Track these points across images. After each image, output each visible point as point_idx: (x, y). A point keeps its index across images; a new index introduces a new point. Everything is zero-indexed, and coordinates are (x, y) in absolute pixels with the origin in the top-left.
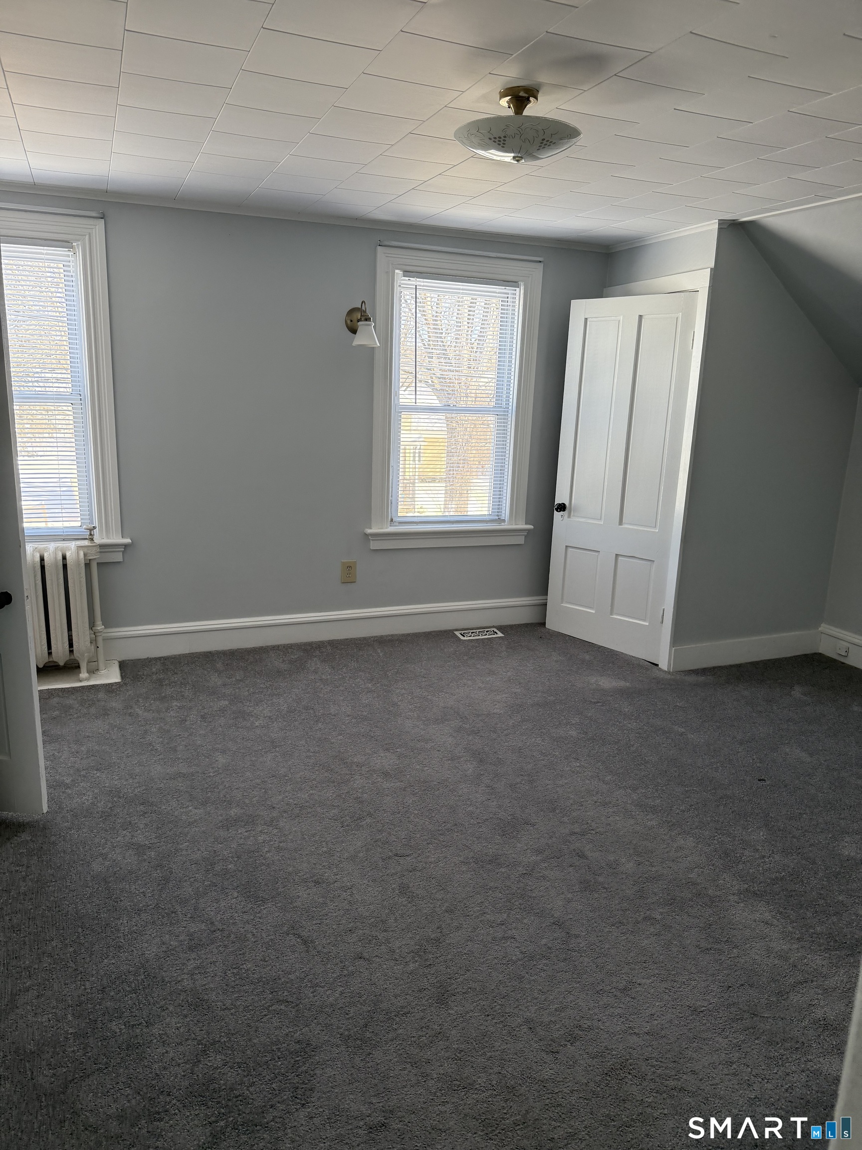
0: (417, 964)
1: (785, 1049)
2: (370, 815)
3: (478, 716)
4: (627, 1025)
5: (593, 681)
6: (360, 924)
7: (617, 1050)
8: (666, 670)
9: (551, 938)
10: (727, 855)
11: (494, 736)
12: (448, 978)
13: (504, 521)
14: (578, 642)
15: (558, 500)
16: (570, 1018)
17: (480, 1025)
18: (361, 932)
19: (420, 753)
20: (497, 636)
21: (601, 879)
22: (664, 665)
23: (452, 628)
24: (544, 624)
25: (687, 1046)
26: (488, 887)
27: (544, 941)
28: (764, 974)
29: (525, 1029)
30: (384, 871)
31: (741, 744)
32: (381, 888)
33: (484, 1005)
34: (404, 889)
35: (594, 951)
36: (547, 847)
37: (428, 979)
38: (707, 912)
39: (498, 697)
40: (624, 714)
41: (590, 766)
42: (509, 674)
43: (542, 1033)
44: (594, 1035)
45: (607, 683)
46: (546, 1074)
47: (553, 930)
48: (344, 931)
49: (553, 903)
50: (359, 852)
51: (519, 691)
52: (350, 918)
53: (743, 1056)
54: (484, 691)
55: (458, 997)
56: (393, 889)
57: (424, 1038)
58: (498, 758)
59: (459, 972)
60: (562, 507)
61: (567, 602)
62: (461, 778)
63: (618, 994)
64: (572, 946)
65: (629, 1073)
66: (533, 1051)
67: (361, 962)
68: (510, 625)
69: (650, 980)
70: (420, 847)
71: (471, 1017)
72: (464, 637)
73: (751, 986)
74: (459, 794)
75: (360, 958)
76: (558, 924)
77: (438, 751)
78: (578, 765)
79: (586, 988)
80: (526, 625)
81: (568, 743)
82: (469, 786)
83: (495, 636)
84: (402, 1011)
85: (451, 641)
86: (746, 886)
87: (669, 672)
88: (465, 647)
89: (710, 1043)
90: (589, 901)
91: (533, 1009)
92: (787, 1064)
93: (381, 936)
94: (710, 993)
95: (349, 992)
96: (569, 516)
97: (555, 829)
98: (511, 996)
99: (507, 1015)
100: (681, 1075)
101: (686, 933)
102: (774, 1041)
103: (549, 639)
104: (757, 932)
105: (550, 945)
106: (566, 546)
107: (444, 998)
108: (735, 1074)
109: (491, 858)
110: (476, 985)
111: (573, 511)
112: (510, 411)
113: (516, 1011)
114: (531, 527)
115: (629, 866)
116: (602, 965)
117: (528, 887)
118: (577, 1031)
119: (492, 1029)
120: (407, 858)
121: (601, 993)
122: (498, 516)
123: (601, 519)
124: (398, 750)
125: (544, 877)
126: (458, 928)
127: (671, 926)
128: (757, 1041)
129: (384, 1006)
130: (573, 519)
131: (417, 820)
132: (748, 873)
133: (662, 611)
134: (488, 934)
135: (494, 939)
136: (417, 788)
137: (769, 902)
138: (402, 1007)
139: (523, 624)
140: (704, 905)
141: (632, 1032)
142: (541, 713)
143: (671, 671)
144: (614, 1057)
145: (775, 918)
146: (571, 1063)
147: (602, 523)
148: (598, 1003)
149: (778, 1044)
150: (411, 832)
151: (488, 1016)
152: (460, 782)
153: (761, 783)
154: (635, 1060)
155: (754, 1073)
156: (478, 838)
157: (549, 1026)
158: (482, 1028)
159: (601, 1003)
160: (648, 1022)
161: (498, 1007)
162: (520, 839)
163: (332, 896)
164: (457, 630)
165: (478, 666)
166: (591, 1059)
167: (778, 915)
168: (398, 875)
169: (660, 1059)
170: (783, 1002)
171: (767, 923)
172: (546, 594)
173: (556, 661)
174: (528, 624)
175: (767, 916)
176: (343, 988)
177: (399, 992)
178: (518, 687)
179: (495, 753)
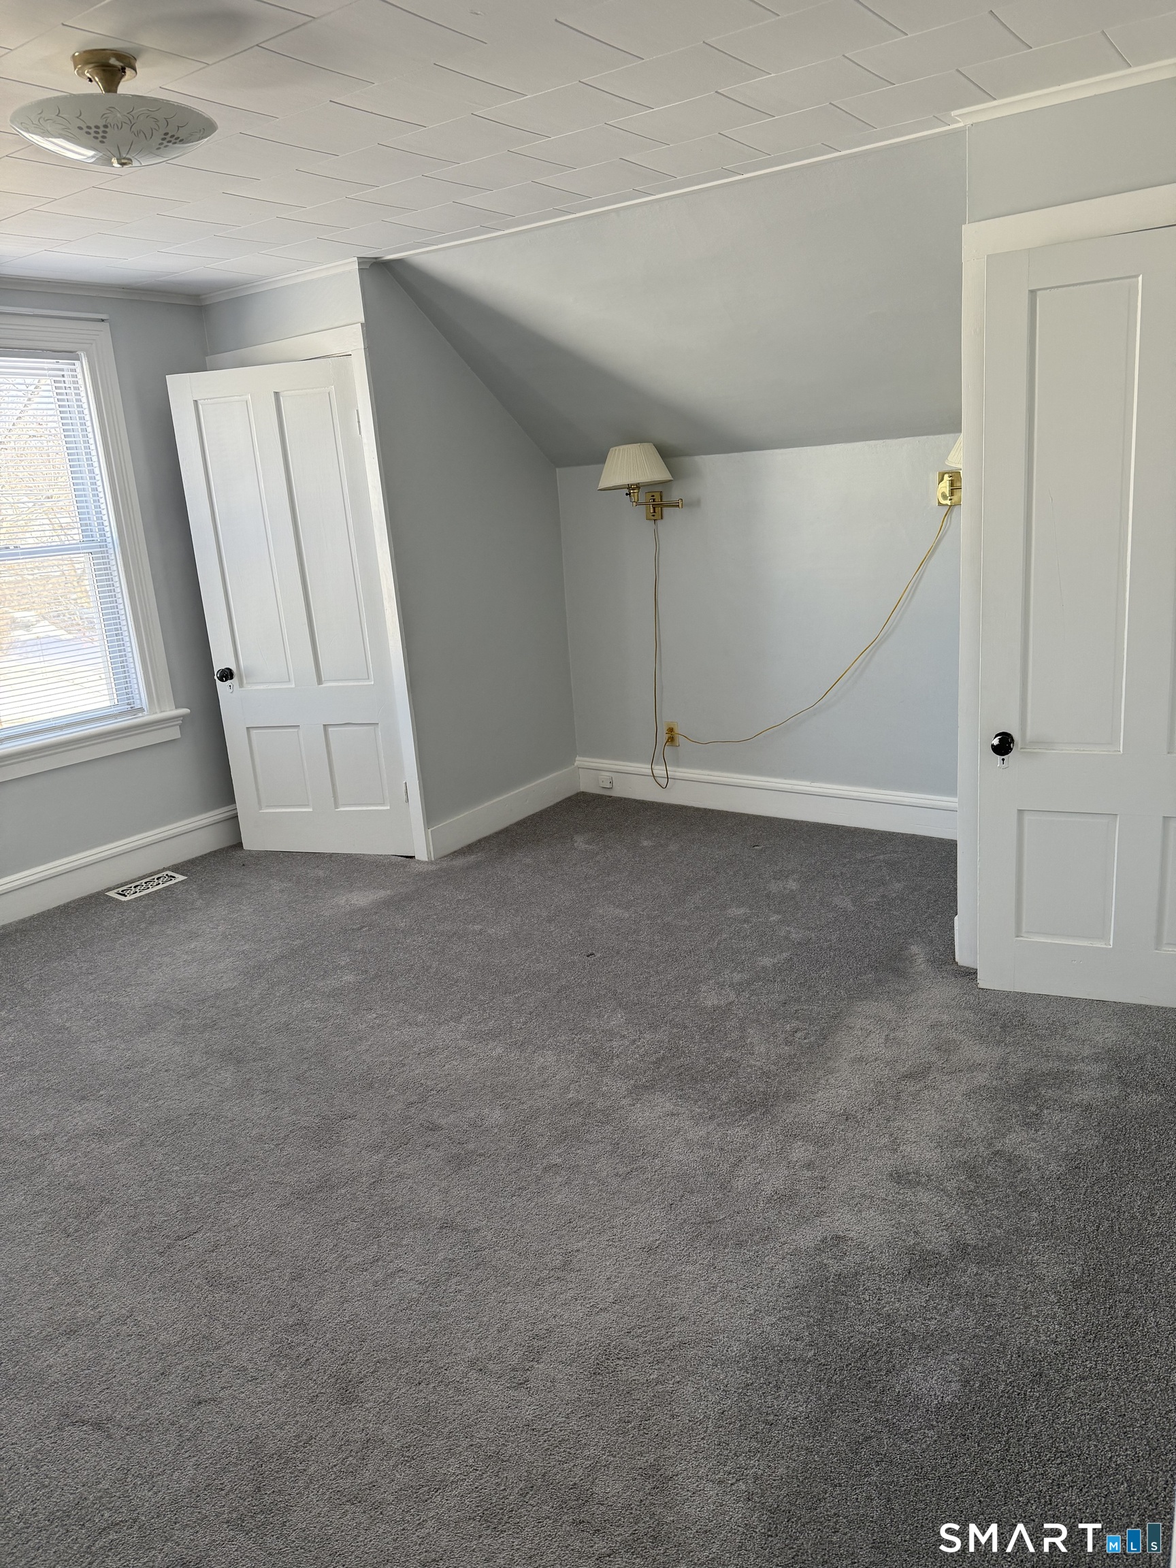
0: (287, 1368)
1: (757, 1244)
2: (104, 1201)
3: (203, 1001)
4: (588, 1306)
5: (343, 901)
6: (174, 1357)
7: (592, 1339)
8: (427, 860)
9: (448, 1247)
10: (597, 1055)
11: (241, 1021)
12: (342, 1365)
13: (142, 710)
14: (299, 857)
15: (218, 666)
16: (520, 1333)
17: (416, 1400)
18: (180, 1367)
19: (139, 1085)
20: (176, 881)
21: (471, 1146)
22: (422, 855)
23: (100, 890)
24: (239, 845)
25: (662, 1294)
26: (334, 1222)
27: (441, 1256)
28: (697, 1173)
29: (473, 1375)
30: (171, 1269)
31: (549, 921)
32: (178, 1294)
33: (407, 1374)
34: (213, 1281)
35: (506, 1237)
36: (386, 1137)
37: (315, 1380)
38: (607, 1131)
39: (221, 966)
40: (402, 932)
41: (390, 1012)
42: (221, 928)
43: (497, 1367)
44: (558, 1337)
45: (362, 898)
46: (527, 1413)
47: (445, 1236)
48: (152, 1380)
49: (428, 1203)
50: (116, 1259)
51: (246, 947)
52: (153, 1357)
53: (722, 1273)
54: (195, 964)
55: (368, 1383)
56: (198, 1287)
57: (351, 1459)
58: (261, 1048)
59: (352, 1348)
60: (227, 675)
61: (268, 806)
62: (220, 1095)
63: (560, 1274)
64: (478, 1244)
65: (618, 1359)
66: (498, 1396)
67: (203, 1408)
68: (189, 861)
69: (587, 1240)
70: (209, 1212)
71: (398, 1398)
72: (126, 896)
73: (692, 1192)
74: (229, 1119)
75: (200, 1403)
76: (447, 1225)
77: (166, 1071)
78: (375, 1015)
79: (521, 1287)
80: (213, 854)
81: (349, 993)
82: (237, 1101)
83: (173, 882)
84: (300, 1442)
85: (108, 909)
86: (632, 1082)
87: (430, 863)
88: (134, 911)
89: (683, 1276)
90: (471, 1180)
91: (471, 1345)
92: (766, 1259)
93: (213, 1358)
94: (655, 1221)
95: (207, 1458)
96: (241, 685)
97: (384, 1110)
98: (436, 1344)
99: (443, 1370)
100: (672, 1330)
101: (597, 1166)
102: (743, 1241)
103: (257, 864)
104: (668, 1128)
105: (451, 1256)
106: (248, 728)
107: (350, 1393)
108: (723, 1298)
109: (319, 1184)
110: (383, 1353)
111: (246, 677)
112: (110, 545)
113: (452, 1359)
114: (186, 711)
115: (496, 1116)
116: (524, 1249)
117: (386, 1198)
118: (536, 1343)
119: (433, 1397)
120: (197, 1236)
121: (540, 1283)
122: (128, 704)
123: (290, 681)
124: (101, 1093)
125: (401, 1176)
126: (321, 1294)
127: (578, 1165)
128: (726, 1250)
129: (271, 1448)
130: (248, 687)
131: (185, 1178)
132: (627, 1066)
133: (404, 785)
134: (366, 1282)
135: (376, 1284)
136: (159, 1135)
137: (663, 1090)
138: (298, 1436)
139: (209, 853)
140: (600, 1124)
141: (598, 1310)
142: (292, 967)
143: (433, 859)
144: (593, 1349)
145: (678, 1105)
146: (549, 1384)
147: (293, 686)
148: (543, 1297)
149: (747, 1242)
150: (183, 1198)
151: (420, 1384)
152: (223, 1101)
153: (592, 959)
154: (618, 1340)
155: (741, 1286)
156: (287, 1165)
157: (501, 1356)
158: (420, 1403)
159: (546, 1295)
160: (608, 1289)
161: (428, 1365)
162: (344, 1142)
163: (105, 1340)
164: (109, 889)
165: (169, 932)
166: (569, 1367)
167: (679, 1100)
168: (195, 1264)
169: (643, 1324)
170: (730, 1194)
171: (673, 1115)
172: (234, 802)
173: (282, 891)
174: (215, 852)
175: (669, 1106)
176: (195, 1459)
177: (282, 1419)
178: (243, 943)
179: (253, 1043)
